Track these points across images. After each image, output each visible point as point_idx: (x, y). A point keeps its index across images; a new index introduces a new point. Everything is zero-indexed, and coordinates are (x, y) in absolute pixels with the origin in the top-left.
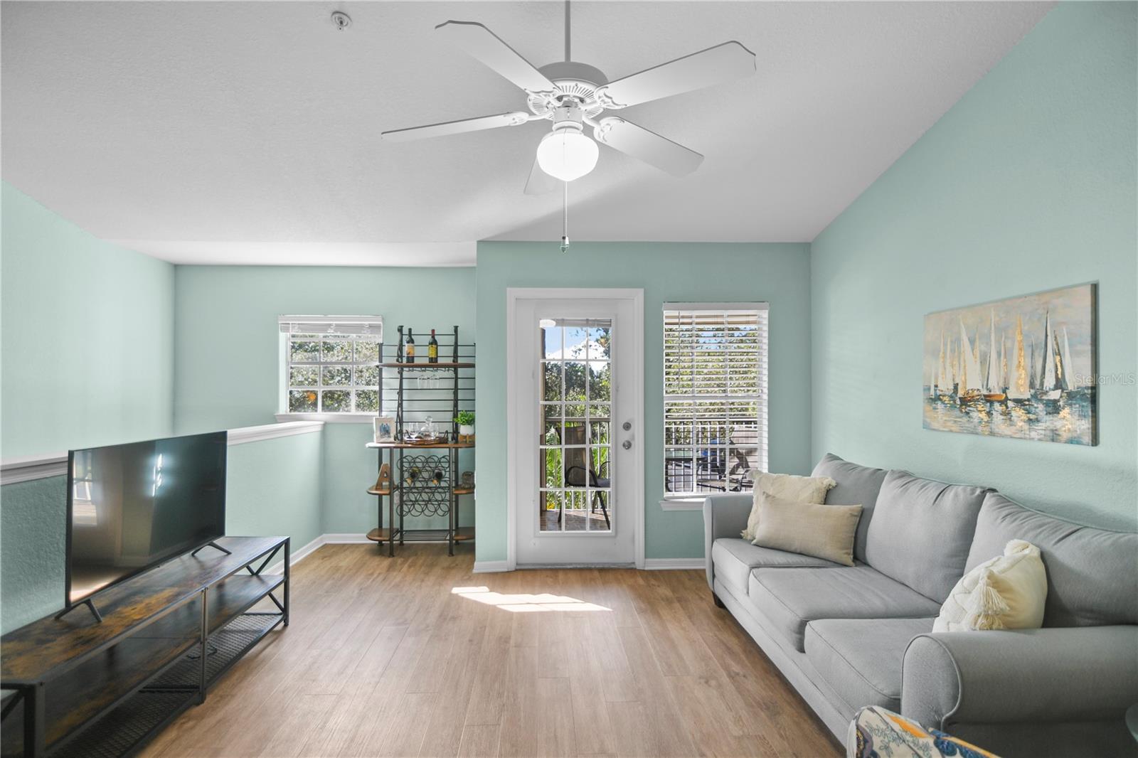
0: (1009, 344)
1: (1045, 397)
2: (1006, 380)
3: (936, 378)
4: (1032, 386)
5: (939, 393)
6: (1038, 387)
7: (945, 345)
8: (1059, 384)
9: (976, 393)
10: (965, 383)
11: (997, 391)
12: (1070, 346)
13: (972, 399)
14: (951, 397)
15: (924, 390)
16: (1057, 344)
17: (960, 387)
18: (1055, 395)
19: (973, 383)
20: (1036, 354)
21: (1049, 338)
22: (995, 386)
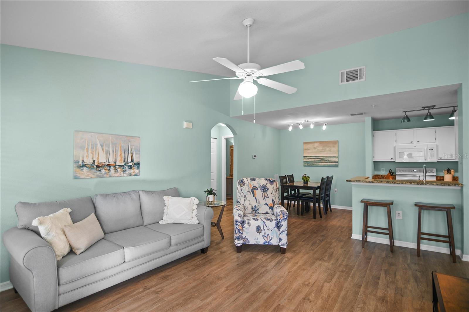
0: (117, 149)
1: (128, 164)
2: (116, 160)
3: (83, 157)
4: (124, 161)
5: (84, 163)
6: (126, 161)
7: (88, 145)
8: (132, 161)
9: (103, 163)
10: (98, 160)
11: (112, 163)
12: (135, 151)
13: (102, 166)
16: (132, 151)
17: (96, 162)
18: (131, 164)
19: (103, 160)
20: (126, 153)
21: (129, 149)
22: (112, 161)
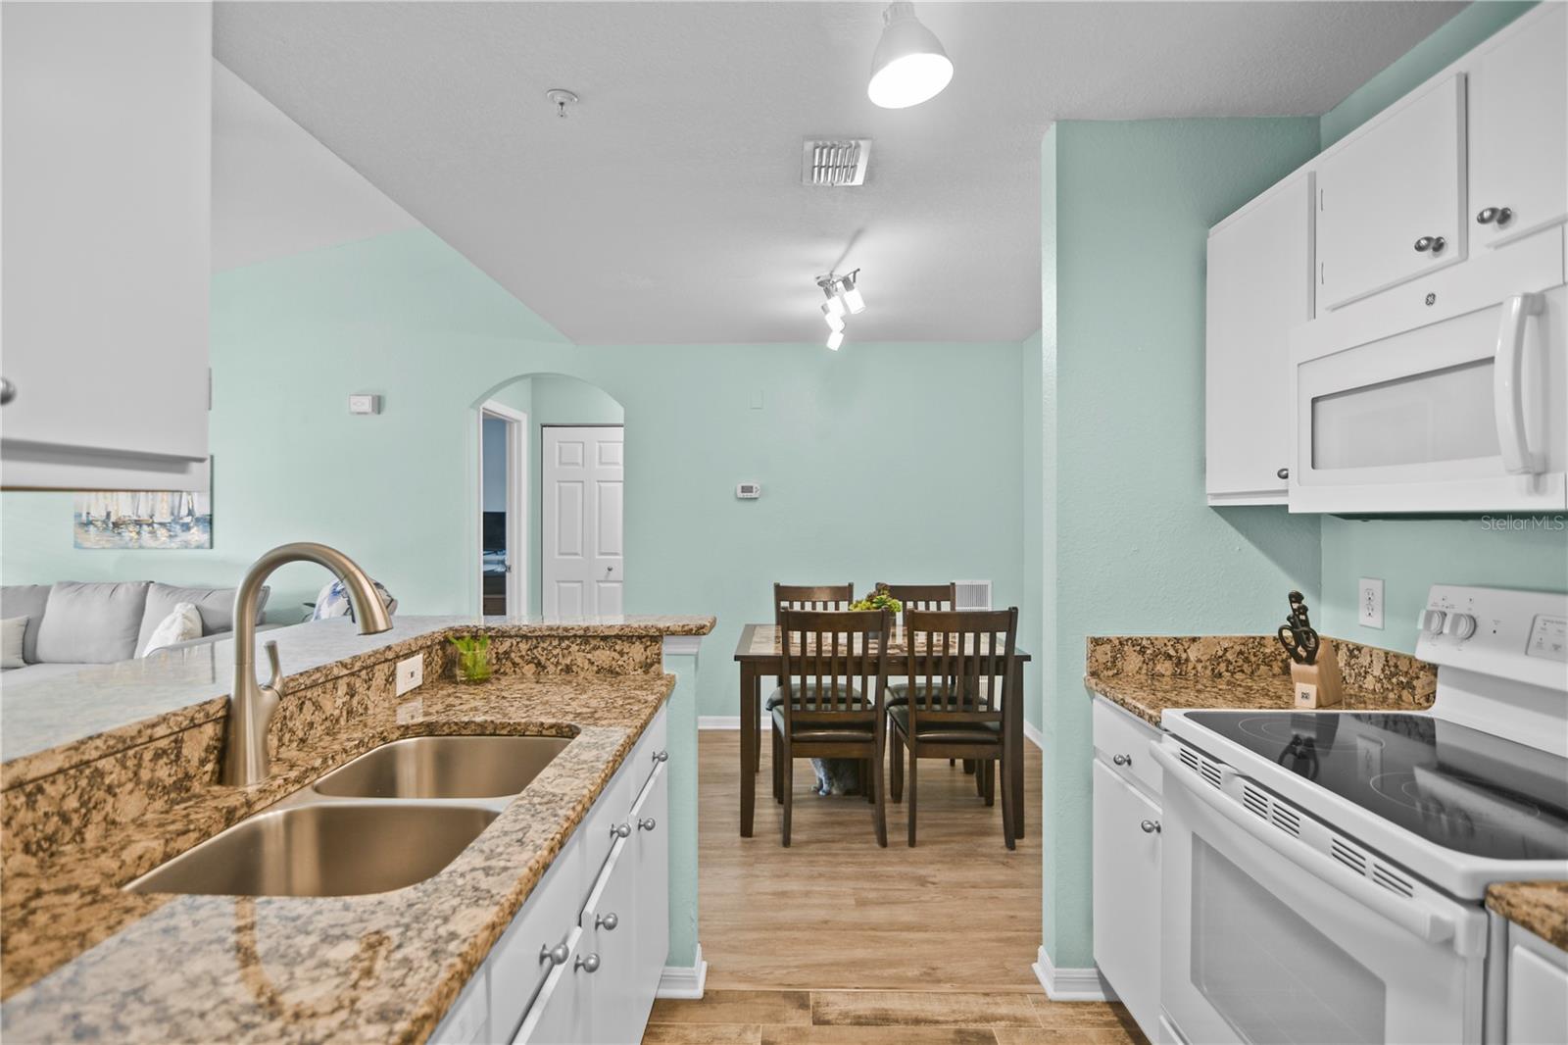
1: (181, 521)
2: (153, 510)
3: (89, 507)
4: (172, 514)
5: (91, 519)
6: (175, 514)
8: (190, 513)
9: (127, 518)
10: (117, 511)
11: (144, 517)
13: (124, 523)
14: (104, 522)
15: (76, 516)
17: (112, 514)
18: (188, 520)
19: (125, 511)
22: (144, 515)
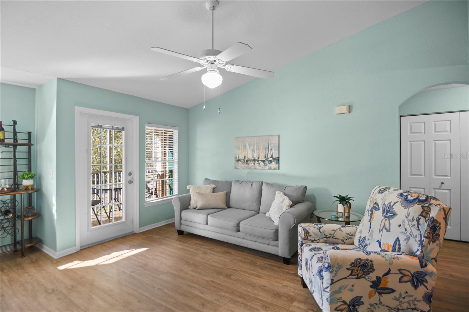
0: (259, 147)
1: (268, 160)
2: (259, 156)
3: (239, 155)
4: (265, 157)
5: (239, 159)
6: (266, 157)
7: (242, 146)
8: (272, 157)
9: (251, 159)
10: (247, 156)
11: (256, 158)
12: (274, 148)
13: (250, 160)
14: (243, 160)
15: (235, 158)
16: (271, 148)
17: (246, 157)
18: (271, 159)
19: (250, 156)
20: (266, 150)
21: (269, 146)
22: (256, 157)
